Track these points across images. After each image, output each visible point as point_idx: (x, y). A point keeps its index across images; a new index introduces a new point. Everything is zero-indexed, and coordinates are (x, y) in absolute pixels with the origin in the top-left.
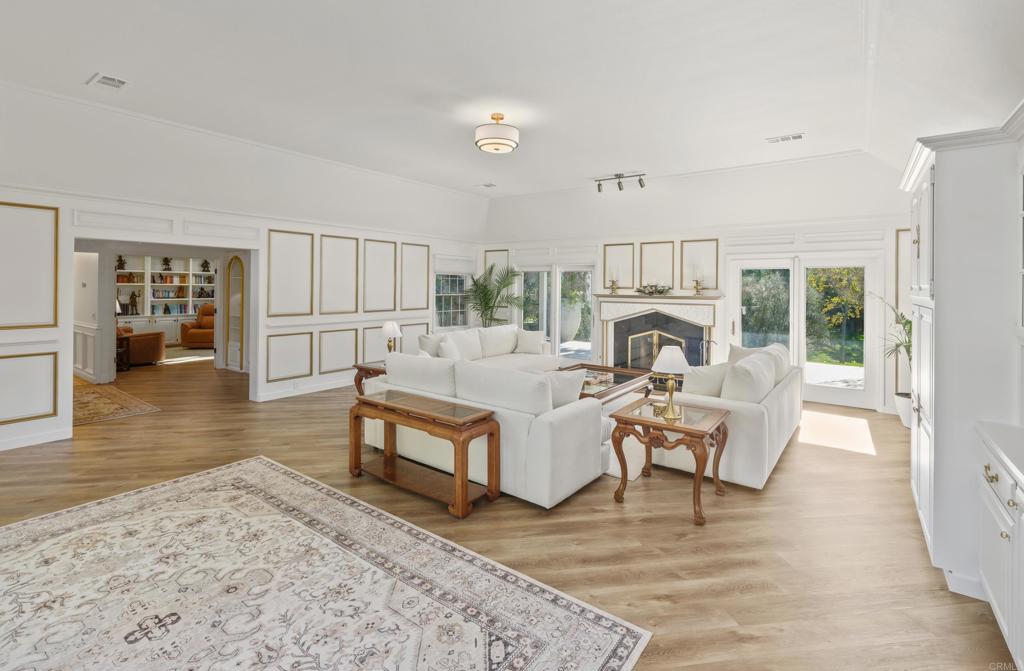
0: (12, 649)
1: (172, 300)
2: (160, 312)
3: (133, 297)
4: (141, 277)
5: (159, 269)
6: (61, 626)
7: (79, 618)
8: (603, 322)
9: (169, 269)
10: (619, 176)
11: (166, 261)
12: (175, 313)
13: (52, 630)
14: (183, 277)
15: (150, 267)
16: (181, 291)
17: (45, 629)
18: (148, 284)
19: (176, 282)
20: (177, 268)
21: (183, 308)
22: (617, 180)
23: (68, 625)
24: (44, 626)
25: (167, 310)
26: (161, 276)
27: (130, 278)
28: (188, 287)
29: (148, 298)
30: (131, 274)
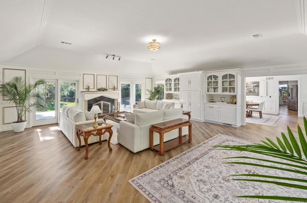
0: (279, 193)
6: (265, 189)
7: (260, 187)
8: (85, 101)
10: (114, 55)
13: (268, 190)
17: (269, 191)
22: (113, 57)
23: (264, 187)
24: (268, 192)
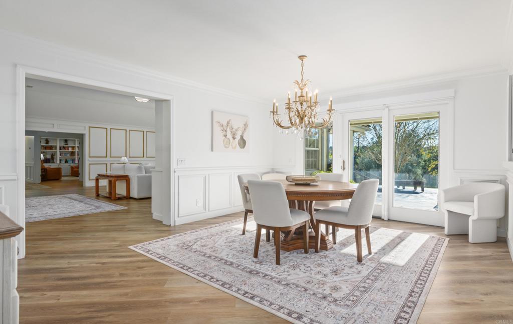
1: (68, 157)
2: (63, 162)
3: (52, 156)
4: (55, 147)
5: (63, 144)
9: (67, 144)
11: (66, 141)
12: (70, 162)
14: (73, 148)
15: (59, 144)
16: (72, 154)
18: (58, 150)
19: (70, 150)
20: (70, 144)
21: (73, 161)
25: (66, 161)
26: (64, 147)
27: (51, 148)
28: (75, 152)
29: (58, 156)
30: (51, 146)
